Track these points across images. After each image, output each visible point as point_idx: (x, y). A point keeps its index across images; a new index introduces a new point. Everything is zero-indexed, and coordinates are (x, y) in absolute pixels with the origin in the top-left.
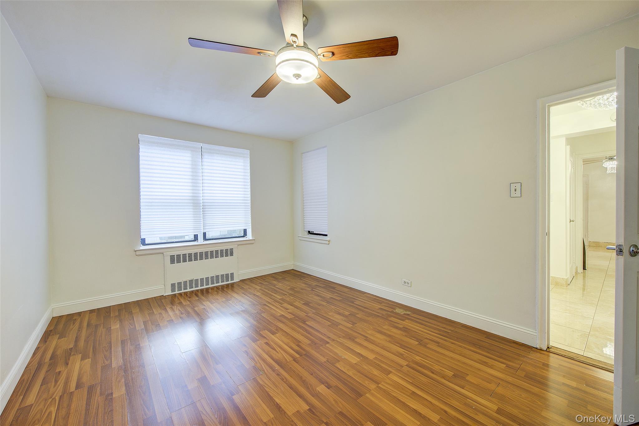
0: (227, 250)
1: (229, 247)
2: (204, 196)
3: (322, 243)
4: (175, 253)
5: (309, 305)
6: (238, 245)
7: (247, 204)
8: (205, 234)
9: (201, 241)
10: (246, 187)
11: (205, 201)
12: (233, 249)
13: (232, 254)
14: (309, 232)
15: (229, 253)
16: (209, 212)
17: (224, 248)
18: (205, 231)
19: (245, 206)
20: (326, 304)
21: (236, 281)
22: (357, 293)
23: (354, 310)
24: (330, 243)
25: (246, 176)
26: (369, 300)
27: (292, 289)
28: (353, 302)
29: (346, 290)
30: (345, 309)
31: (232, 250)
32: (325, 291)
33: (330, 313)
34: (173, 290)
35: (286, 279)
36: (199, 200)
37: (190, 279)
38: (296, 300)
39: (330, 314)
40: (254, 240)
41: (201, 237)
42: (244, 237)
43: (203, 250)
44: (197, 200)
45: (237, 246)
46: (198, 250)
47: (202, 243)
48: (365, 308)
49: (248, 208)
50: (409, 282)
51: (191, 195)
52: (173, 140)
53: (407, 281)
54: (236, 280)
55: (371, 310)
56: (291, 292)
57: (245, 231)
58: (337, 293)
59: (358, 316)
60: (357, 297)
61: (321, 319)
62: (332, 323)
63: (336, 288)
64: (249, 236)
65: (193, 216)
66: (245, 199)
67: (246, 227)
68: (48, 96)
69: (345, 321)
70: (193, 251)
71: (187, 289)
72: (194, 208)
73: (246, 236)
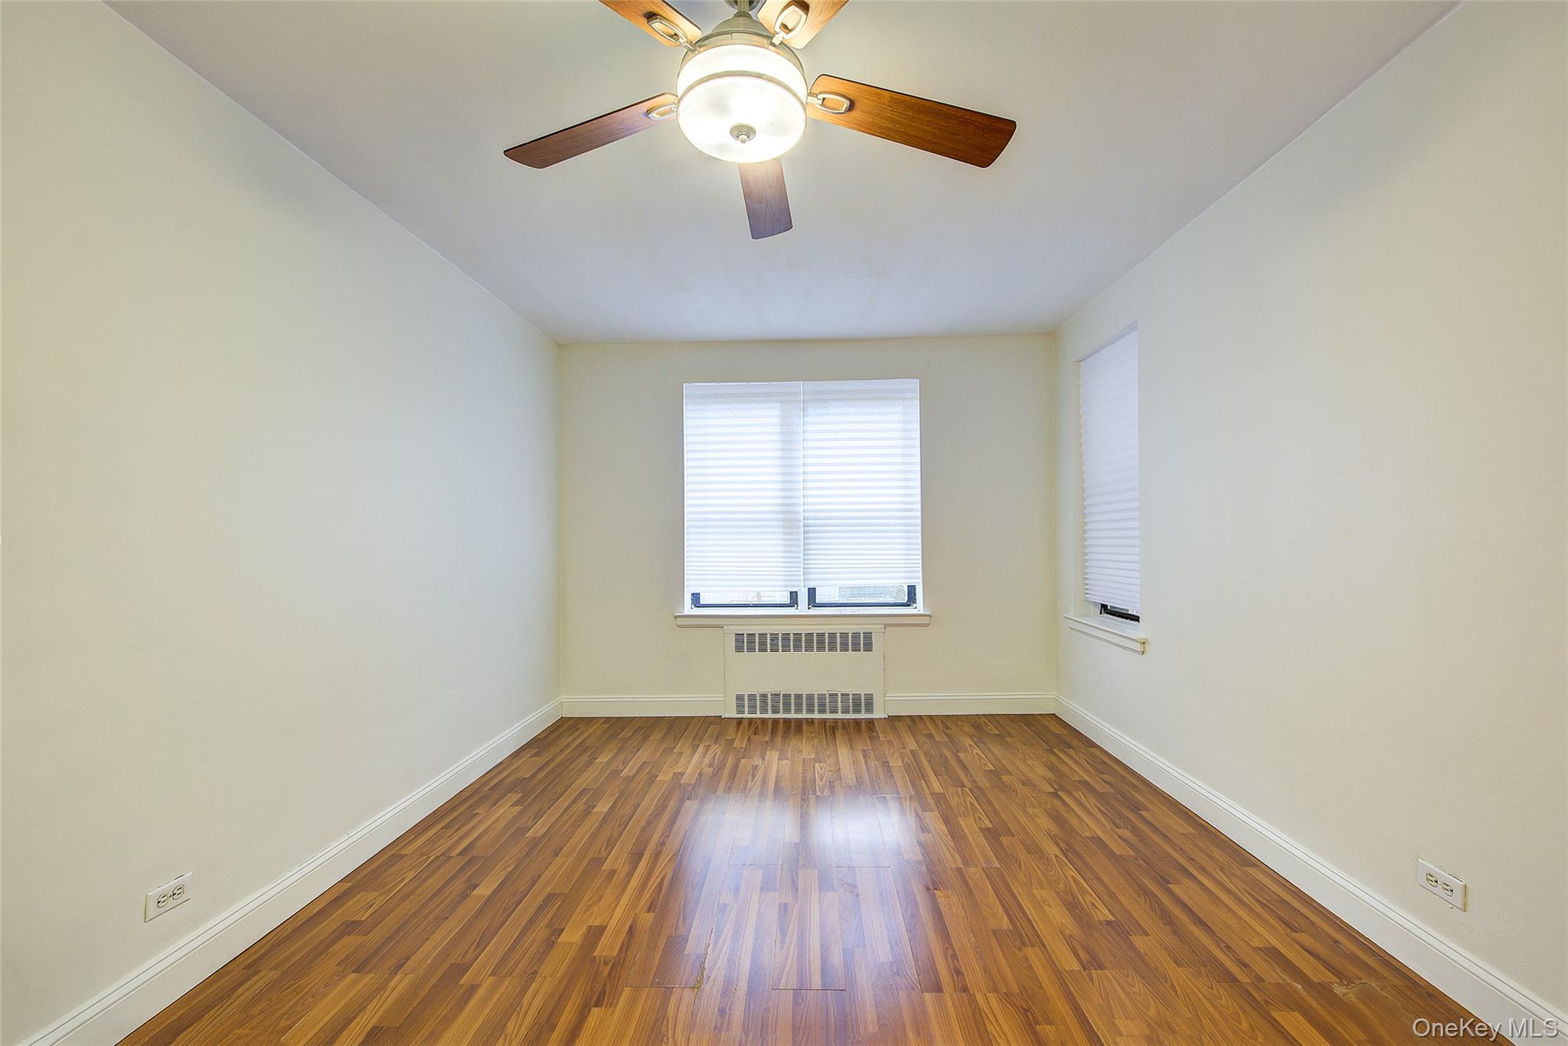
0: (856, 636)
1: (861, 628)
2: (808, 504)
3: (1125, 648)
4: (746, 630)
5: (1000, 843)
6: (886, 626)
7: (912, 521)
8: (812, 592)
9: (803, 608)
10: (911, 476)
11: (807, 514)
12: (871, 633)
13: (868, 647)
14: (1104, 607)
15: (863, 643)
16: (818, 541)
17: (850, 628)
18: (812, 585)
19: (905, 525)
20: (1059, 853)
21: (878, 717)
22: (1218, 854)
23: (1140, 912)
24: (1147, 650)
25: (910, 447)
26: (1246, 898)
27: (995, 775)
28: (1164, 882)
29: (1181, 827)
30: (1112, 895)
31: (868, 636)
32: (1095, 811)
33: (1042, 888)
34: (740, 708)
35: (1008, 740)
36: (797, 512)
37: (775, 690)
38: (975, 810)
39: (1037, 893)
40: (930, 616)
41: (803, 599)
42: (909, 605)
43: (803, 629)
44: (791, 512)
45: (883, 626)
46: (792, 629)
47: (805, 611)
48: (1201, 923)
49: (914, 532)
50: (1457, 884)
51: (779, 501)
52: (745, 383)
53: (1443, 875)
54: (878, 714)
55: (1218, 941)
56: (984, 782)
57: (912, 590)
58: (1134, 829)
59: (1138, 941)
60: (1202, 869)
61: (993, 898)
62: (1015, 927)
63: (1147, 809)
64: (919, 608)
65: (782, 549)
66: (908, 507)
67: (915, 581)
68: (559, 345)
69: (1069, 940)
70: (780, 629)
71: (767, 712)
72: (785, 530)
73: (915, 605)
